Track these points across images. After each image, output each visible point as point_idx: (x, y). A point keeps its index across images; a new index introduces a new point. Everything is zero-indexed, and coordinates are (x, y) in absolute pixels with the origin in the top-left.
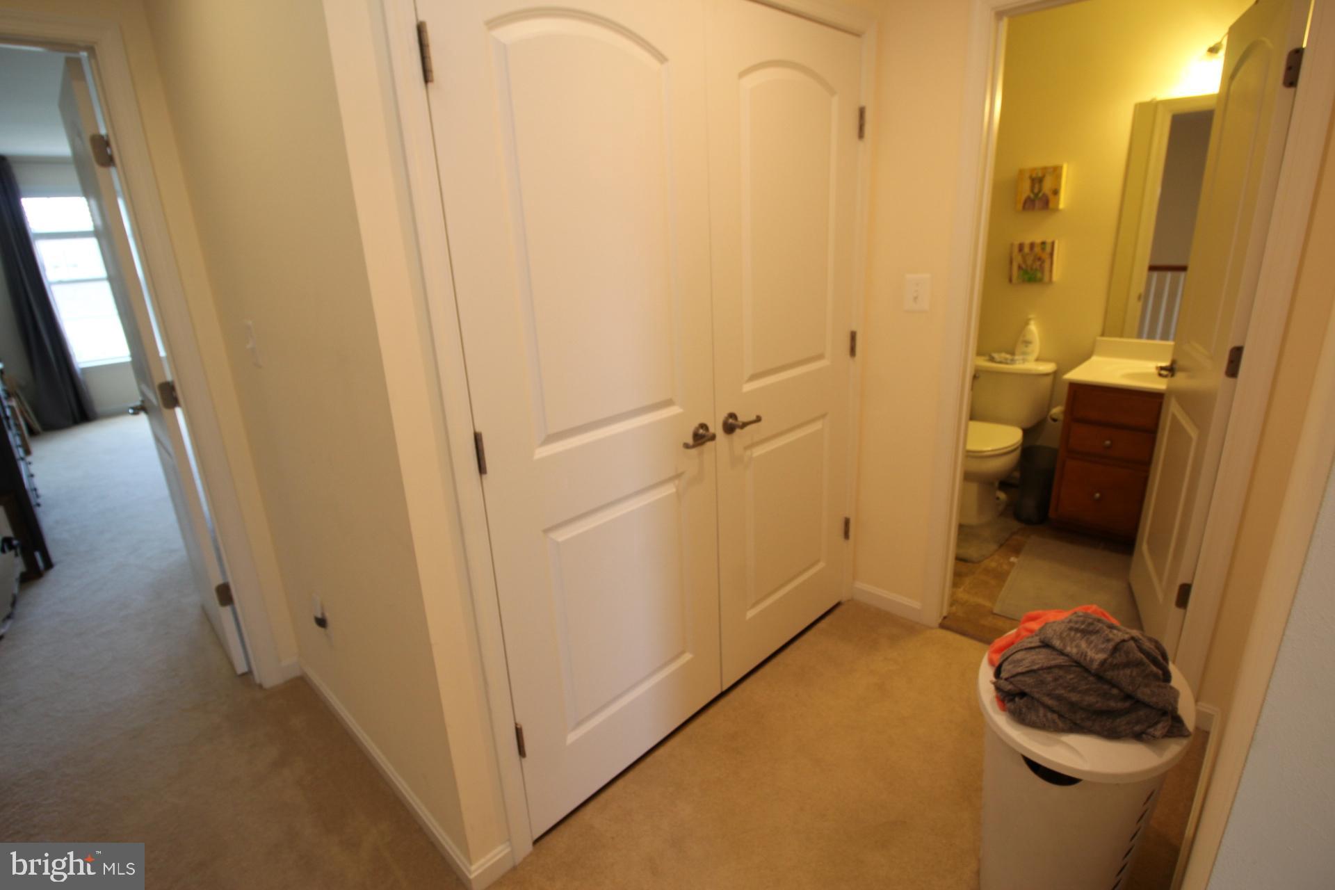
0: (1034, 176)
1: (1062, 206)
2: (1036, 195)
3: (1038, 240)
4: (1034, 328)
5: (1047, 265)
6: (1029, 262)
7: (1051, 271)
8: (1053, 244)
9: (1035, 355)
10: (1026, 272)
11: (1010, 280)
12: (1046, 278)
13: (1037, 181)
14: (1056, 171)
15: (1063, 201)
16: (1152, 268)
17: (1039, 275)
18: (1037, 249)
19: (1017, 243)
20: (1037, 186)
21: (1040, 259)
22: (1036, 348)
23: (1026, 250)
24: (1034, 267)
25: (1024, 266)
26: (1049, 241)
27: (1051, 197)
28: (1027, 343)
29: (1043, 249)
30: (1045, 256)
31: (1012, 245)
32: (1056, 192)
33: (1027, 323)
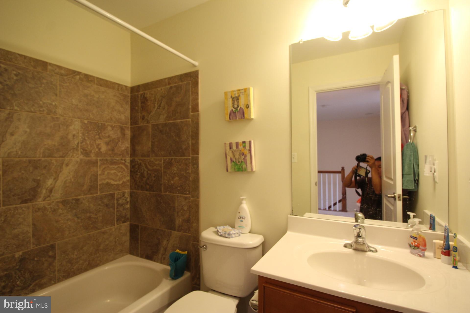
0: (233, 96)
1: (253, 116)
2: (236, 109)
3: (240, 140)
4: (246, 207)
5: (248, 158)
6: (237, 157)
7: (251, 163)
8: (250, 142)
9: (248, 229)
10: (236, 164)
11: (227, 170)
12: (249, 169)
13: (235, 99)
14: (246, 91)
15: (254, 113)
16: (319, 172)
17: (244, 166)
18: (241, 147)
19: (228, 143)
20: (236, 103)
21: (243, 154)
22: (248, 222)
23: (234, 147)
24: (240, 161)
25: (234, 160)
26: (247, 141)
27: (245, 110)
28: (242, 218)
29: (244, 147)
30: (246, 152)
31: (225, 144)
32: (248, 107)
33: (241, 203)
